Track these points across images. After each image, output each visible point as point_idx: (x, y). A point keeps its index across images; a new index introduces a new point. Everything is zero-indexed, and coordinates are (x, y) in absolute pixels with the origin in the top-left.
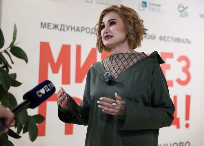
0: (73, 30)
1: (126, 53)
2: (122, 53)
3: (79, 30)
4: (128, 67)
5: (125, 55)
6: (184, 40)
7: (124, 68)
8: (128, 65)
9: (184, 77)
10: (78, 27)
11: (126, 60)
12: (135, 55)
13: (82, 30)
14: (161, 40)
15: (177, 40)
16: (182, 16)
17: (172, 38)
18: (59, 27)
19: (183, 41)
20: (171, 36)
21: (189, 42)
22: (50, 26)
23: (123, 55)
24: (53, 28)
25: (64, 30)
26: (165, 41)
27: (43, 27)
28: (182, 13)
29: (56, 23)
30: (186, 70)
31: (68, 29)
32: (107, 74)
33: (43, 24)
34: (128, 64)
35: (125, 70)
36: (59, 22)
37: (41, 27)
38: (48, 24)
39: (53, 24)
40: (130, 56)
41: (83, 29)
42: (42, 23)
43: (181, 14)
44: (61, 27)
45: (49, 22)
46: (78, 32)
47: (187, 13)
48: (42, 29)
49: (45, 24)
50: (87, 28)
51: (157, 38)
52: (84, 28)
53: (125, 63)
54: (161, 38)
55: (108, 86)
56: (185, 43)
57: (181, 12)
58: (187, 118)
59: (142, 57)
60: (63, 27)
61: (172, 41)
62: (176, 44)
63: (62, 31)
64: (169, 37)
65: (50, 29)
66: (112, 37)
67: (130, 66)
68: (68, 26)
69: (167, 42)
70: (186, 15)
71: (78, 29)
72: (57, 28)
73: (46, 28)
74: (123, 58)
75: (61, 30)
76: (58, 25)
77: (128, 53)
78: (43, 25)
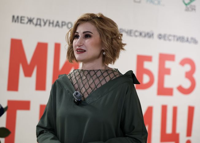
0: (51, 25)
1: (98, 70)
2: (94, 70)
3: (59, 26)
4: (99, 86)
5: (97, 72)
6: (189, 40)
7: (95, 87)
8: (100, 84)
9: (187, 84)
10: (58, 22)
11: (98, 78)
12: (108, 73)
13: (62, 25)
14: (160, 38)
15: (181, 39)
16: (188, 10)
17: (174, 36)
18: (35, 21)
19: (187, 40)
20: (172, 34)
21: (196, 42)
22: (24, 20)
23: (95, 72)
24: (27, 23)
25: (40, 25)
26: (165, 39)
27: (15, 21)
28: (188, 6)
29: (31, 16)
30: (190, 75)
31: (45, 24)
32: (77, 94)
33: (16, 17)
34: (100, 82)
35: (96, 89)
36: (34, 15)
37: (13, 21)
38: (21, 17)
39: (28, 18)
40: (102, 74)
41: (64, 24)
42: (13, 17)
43: (187, 8)
44: (37, 22)
45: (23, 15)
46: (57, 27)
47: (195, 6)
48: (14, 23)
49: (18, 17)
50: (69, 23)
51: (155, 36)
52: (65, 22)
53: (97, 82)
54: (160, 37)
55: (77, 106)
56: (190, 42)
57: (186, 5)
58: (189, 133)
59: (115, 76)
60: (39, 21)
61: (174, 40)
62: (179, 44)
63: (38, 27)
64: (170, 35)
65: (24, 23)
66: (85, 51)
67: (102, 85)
68: (45, 20)
69: (167, 42)
70: (193, 9)
71: (57, 25)
72: (32, 23)
73: (18, 22)
74: (95, 75)
75: (36, 25)
76: (33, 19)
77: (100, 70)
78: (16, 19)
